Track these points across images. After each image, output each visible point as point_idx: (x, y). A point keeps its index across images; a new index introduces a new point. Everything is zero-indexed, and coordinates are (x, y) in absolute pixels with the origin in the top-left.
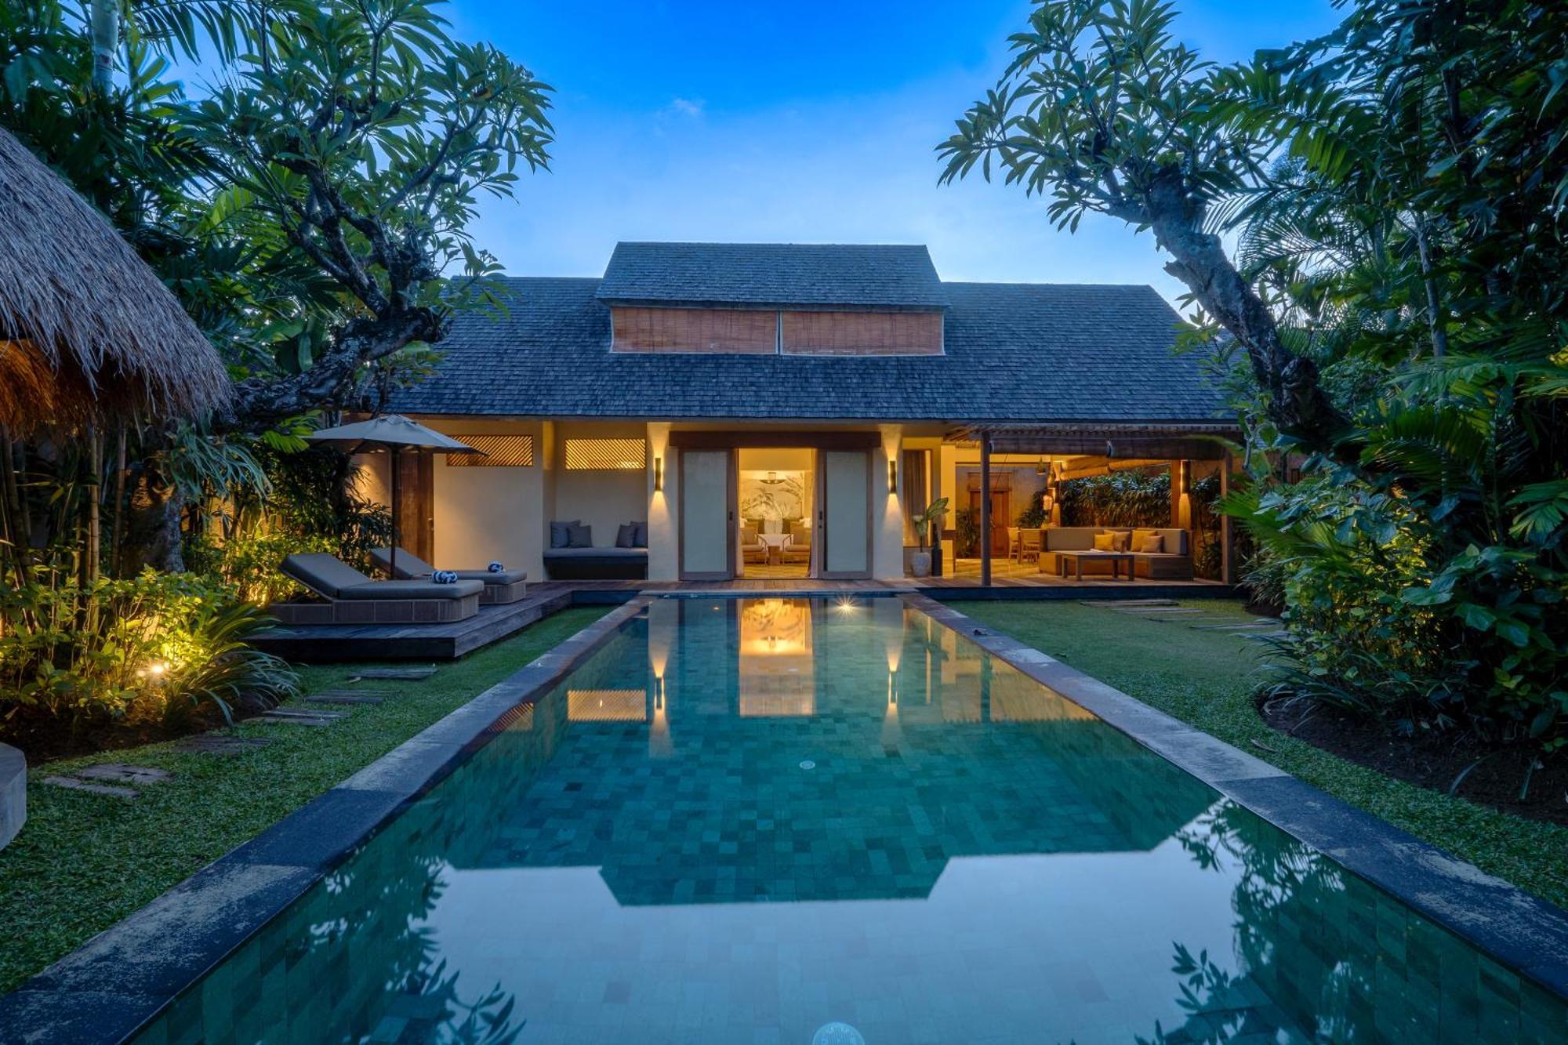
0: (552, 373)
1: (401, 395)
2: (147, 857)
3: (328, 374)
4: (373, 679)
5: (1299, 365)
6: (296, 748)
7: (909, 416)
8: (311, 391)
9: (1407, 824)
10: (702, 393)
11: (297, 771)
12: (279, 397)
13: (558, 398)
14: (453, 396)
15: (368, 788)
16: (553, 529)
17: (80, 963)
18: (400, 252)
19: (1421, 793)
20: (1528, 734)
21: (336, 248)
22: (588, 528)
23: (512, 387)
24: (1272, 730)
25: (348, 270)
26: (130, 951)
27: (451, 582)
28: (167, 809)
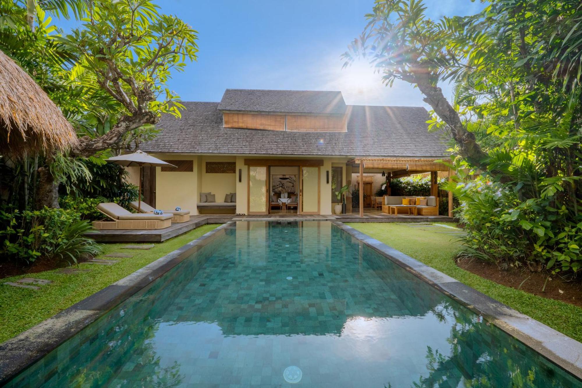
0: (201, 137)
1: (144, 145)
2: (41, 310)
3: (114, 135)
4: (130, 249)
5: (468, 135)
6: (99, 273)
7: (333, 154)
8: (107, 141)
9: (501, 299)
10: (257, 145)
11: (99, 280)
12: (95, 144)
13: (203, 146)
14: (163, 145)
15: (123, 285)
16: (201, 195)
17: (13, 342)
18: (141, 91)
19: (508, 288)
20: (546, 268)
21: (117, 89)
22: (214, 195)
23: (185, 142)
24: (458, 268)
25: (122, 97)
26: (32, 338)
27: (161, 214)
28: (50, 293)
